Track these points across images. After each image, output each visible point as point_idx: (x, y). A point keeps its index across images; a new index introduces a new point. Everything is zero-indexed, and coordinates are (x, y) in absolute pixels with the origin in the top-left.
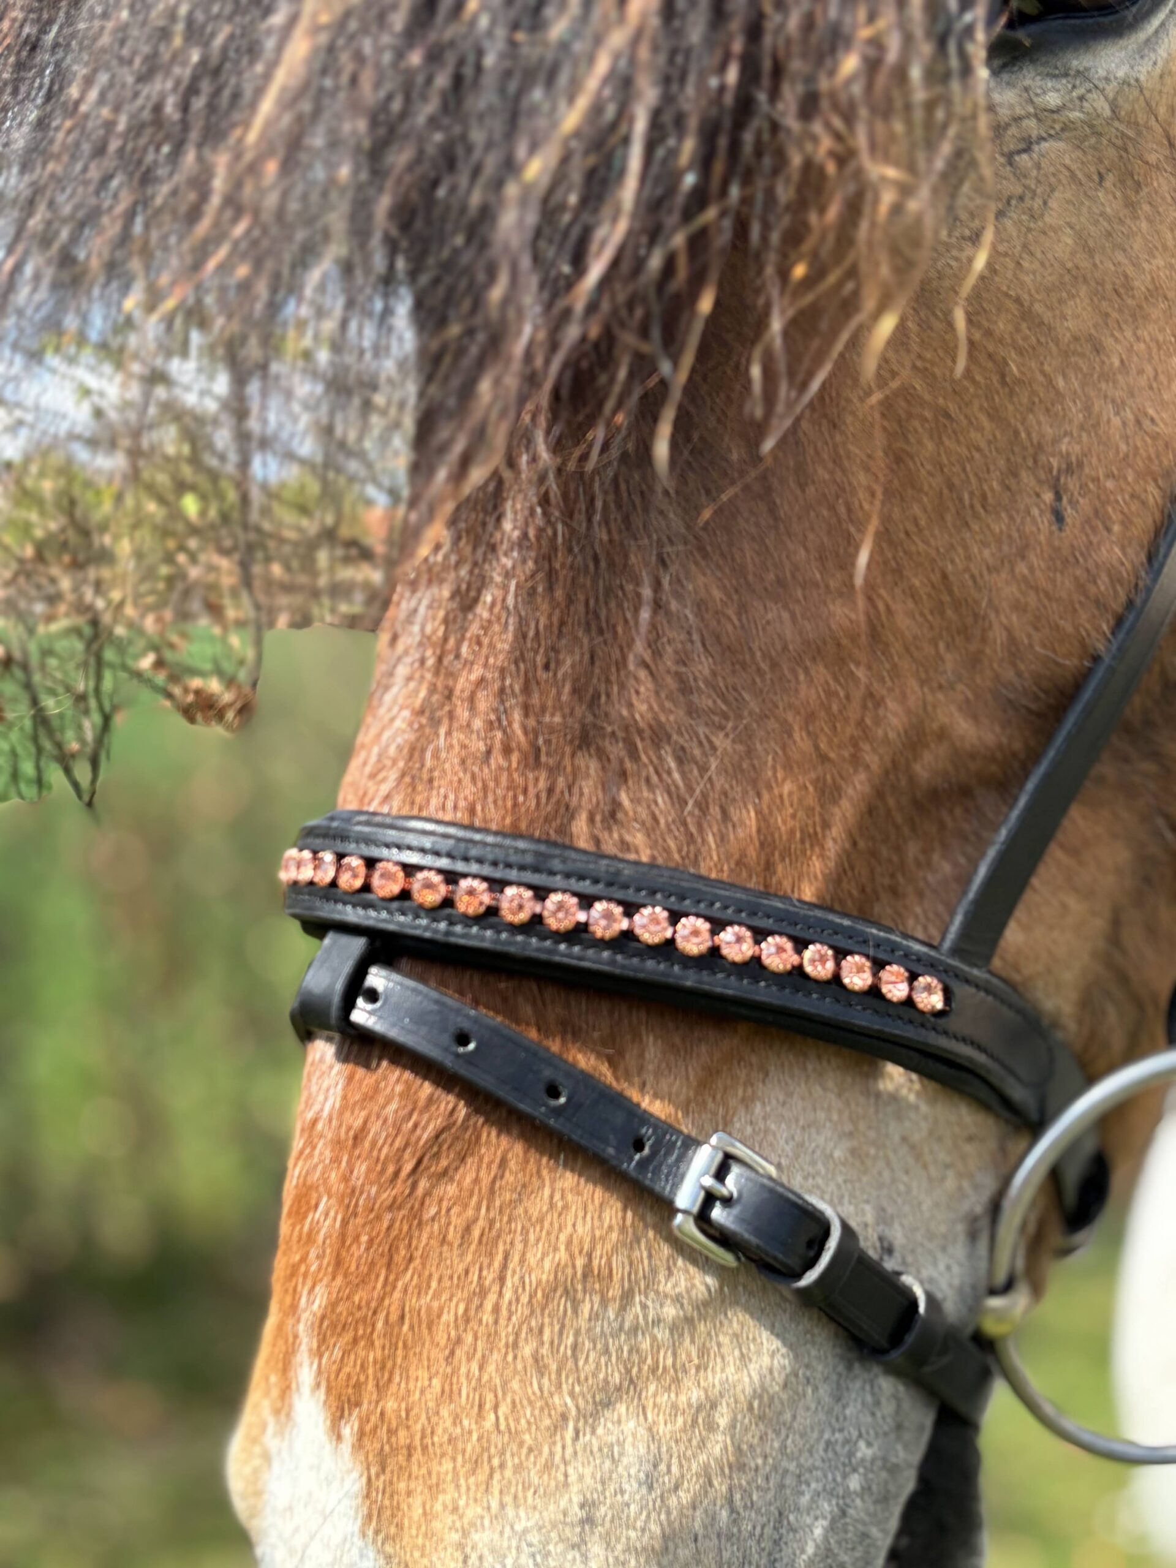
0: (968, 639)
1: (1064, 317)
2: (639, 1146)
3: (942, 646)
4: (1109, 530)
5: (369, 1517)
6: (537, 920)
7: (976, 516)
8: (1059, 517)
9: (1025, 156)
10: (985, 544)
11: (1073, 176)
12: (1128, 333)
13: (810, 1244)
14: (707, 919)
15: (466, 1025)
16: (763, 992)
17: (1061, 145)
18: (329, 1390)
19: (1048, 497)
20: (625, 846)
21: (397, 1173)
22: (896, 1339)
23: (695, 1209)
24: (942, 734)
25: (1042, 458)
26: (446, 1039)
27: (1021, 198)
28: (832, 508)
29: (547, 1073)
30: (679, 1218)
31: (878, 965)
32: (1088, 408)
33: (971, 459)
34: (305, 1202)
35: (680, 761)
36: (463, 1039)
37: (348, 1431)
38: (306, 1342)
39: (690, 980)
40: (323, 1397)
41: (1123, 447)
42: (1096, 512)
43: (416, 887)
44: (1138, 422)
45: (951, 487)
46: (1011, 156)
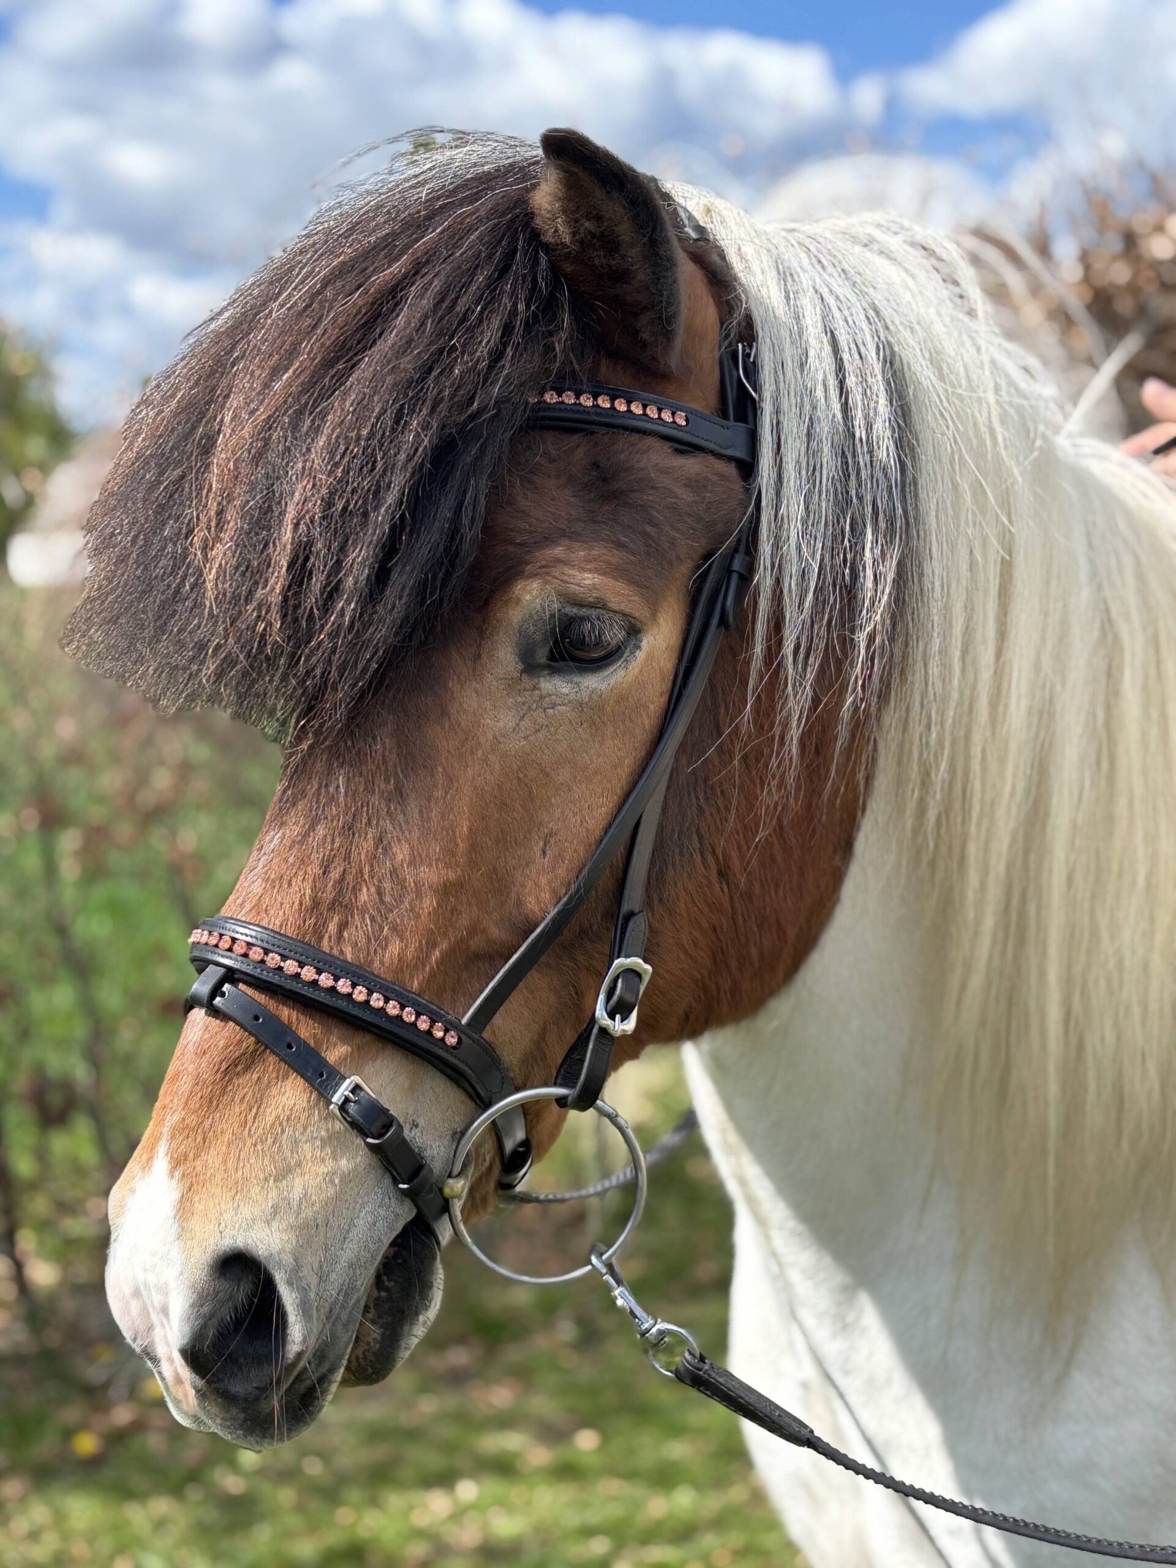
0: (502, 895)
1: (558, 775)
2: (321, 1075)
3: (490, 895)
4: (564, 863)
5: (179, 1209)
6: (298, 975)
7: (512, 847)
8: (544, 852)
9: (551, 710)
10: (514, 858)
11: (570, 722)
12: (584, 786)
13: (383, 1127)
14: (367, 988)
15: (260, 1014)
16: (383, 1023)
17: (568, 708)
18: (172, 1157)
19: (541, 844)
20: (341, 952)
21: (219, 1069)
23: (340, 1103)
24: (484, 931)
25: (542, 829)
26: (251, 1017)
27: (547, 726)
29: (288, 1039)
30: (332, 1107)
31: (433, 1022)
32: (562, 813)
33: (512, 823)
34: (176, 1077)
35: (371, 921)
36: (257, 1018)
37: (177, 1174)
38: (166, 1135)
39: (355, 1012)
40: (168, 1159)
41: (574, 831)
42: (559, 854)
43: (251, 953)
46: (545, 709)
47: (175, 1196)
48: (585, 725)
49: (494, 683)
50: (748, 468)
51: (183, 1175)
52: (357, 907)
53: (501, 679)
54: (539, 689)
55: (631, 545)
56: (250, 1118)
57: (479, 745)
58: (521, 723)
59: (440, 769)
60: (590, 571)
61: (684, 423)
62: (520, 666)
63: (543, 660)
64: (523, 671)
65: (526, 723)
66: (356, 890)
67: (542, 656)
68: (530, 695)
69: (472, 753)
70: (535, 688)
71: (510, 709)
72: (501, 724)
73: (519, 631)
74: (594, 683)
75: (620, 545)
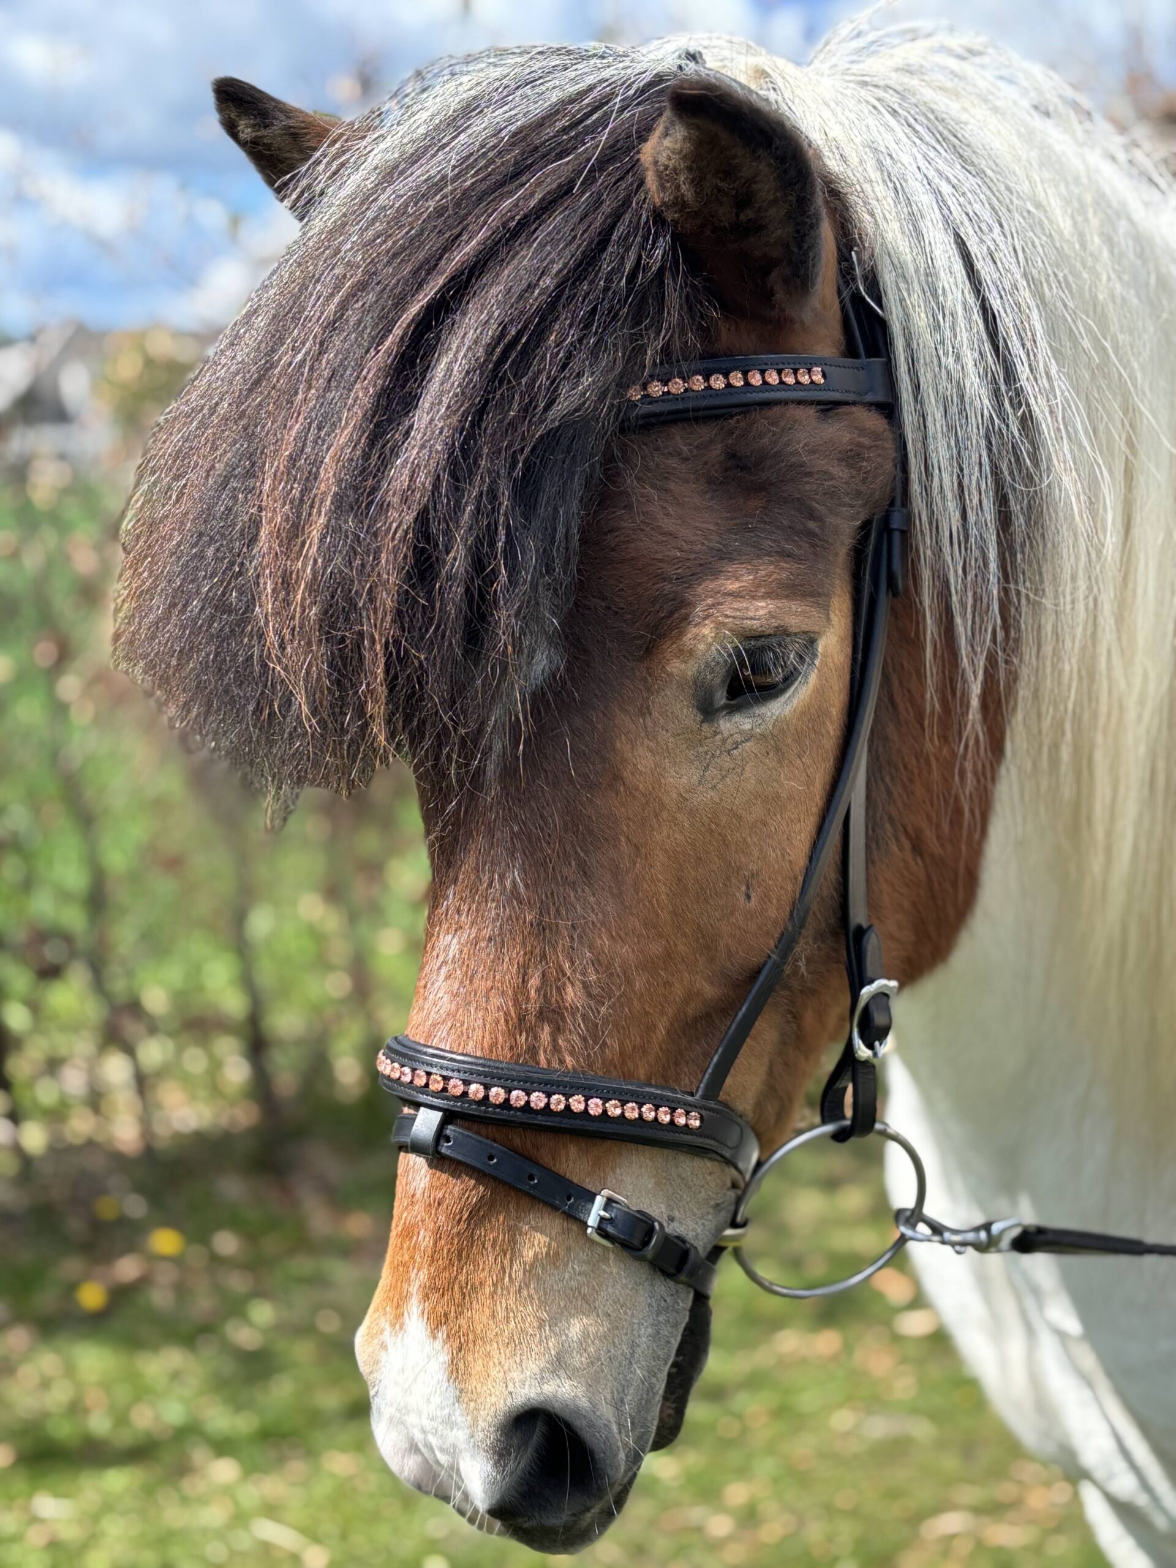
0: (709, 951)
1: (751, 813)
3: (698, 956)
4: (771, 903)
5: (452, 1372)
7: (713, 899)
8: (748, 897)
9: (736, 751)
10: (716, 910)
11: (756, 755)
14: (601, 1098)
15: (493, 1152)
16: (624, 1127)
17: (752, 743)
18: (429, 1317)
19: (744, 888)
20: (562, 1063)
22: (679, 1268)
25: (741, 872)
27: (733, 769)
28: (650, 902)
30: (589, 1230)
32: (761, 850)
33: (710, 876)
35: (583, 1020)
36: (491, 1158)
37: (441, 1335)
38: (416, 1294)
39: (594, 1126)
40: (425, 1321)
41: (776, 866)
42: (765, 895)
43: (470, 1092)
44: (783, 855)
45: (702, 888)
46: (729, 752)
47: (444, 1358)
48: (771, 755)
49: (671, 739)
50: (889, 409)
51: (448, 1336)
52: (566, 1009)
53: (679, 735)
54: (721, 733)
55: (796, 551)
56: (507, 1262)
57: (662, 805)
58: (707, 774)
59: (623, 839)
60: (763, 598)
61: (822, 381)
62: (699, 717)
63: (723, 701)
64: (702, 722)
65: (712, 771)
66: (560, 990)
67: (721, 698)
68: (712, 743)
69: (656, 816)
70: (716, 733)
71: (692, 762)
72: (684, 780)
73: (695, 683)
74: (778, 709)
75: (787, 555)
